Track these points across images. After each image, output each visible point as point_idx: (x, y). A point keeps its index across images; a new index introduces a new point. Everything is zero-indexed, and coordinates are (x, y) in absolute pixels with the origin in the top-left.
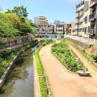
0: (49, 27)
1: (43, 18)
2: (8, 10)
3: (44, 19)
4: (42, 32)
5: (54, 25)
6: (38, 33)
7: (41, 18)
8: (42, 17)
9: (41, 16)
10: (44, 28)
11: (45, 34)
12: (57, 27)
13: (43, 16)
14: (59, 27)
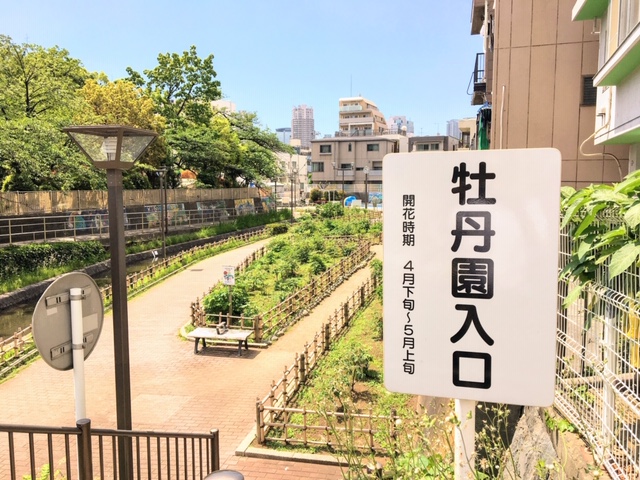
0: (370, 148)
1: (360, 108)
2: (129, 70)
3: (364, 114)
4: (336, 175)
5: (397, 137)
6: (318, 182)
7: (349, 109)
8: (356, 103)
9: (352, 102)
10: (348, 158)
11: (351, 182)
12: (414, 147)
13: (360, 101)
14: (426, 148)
